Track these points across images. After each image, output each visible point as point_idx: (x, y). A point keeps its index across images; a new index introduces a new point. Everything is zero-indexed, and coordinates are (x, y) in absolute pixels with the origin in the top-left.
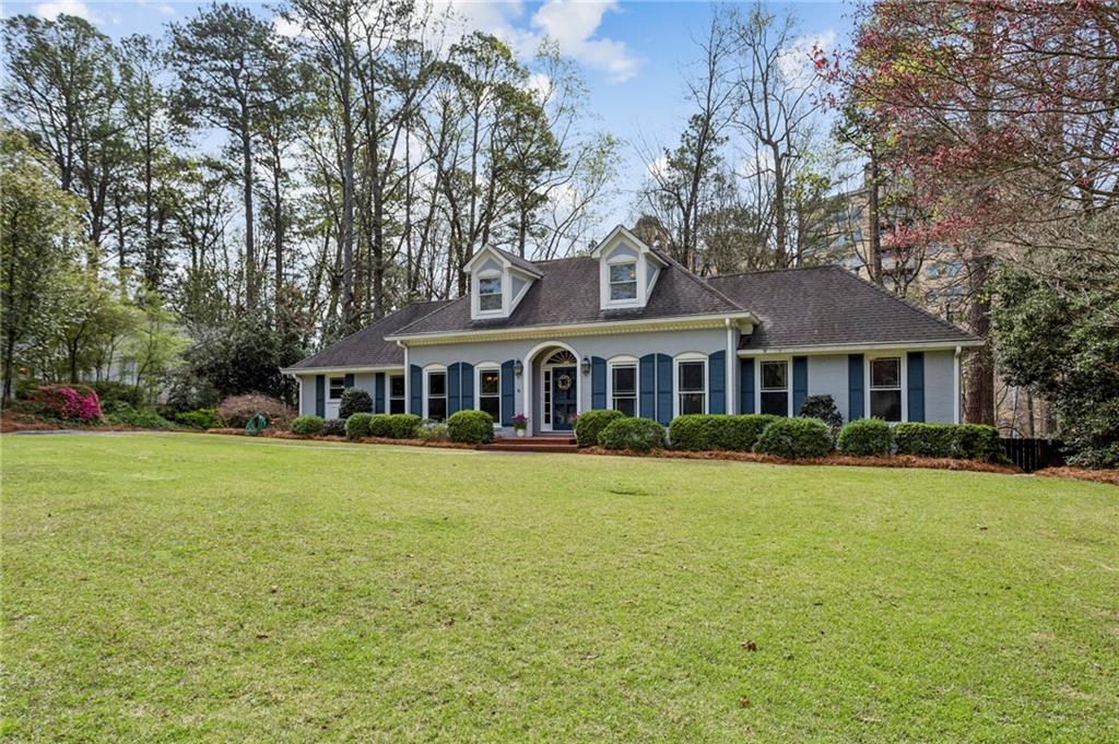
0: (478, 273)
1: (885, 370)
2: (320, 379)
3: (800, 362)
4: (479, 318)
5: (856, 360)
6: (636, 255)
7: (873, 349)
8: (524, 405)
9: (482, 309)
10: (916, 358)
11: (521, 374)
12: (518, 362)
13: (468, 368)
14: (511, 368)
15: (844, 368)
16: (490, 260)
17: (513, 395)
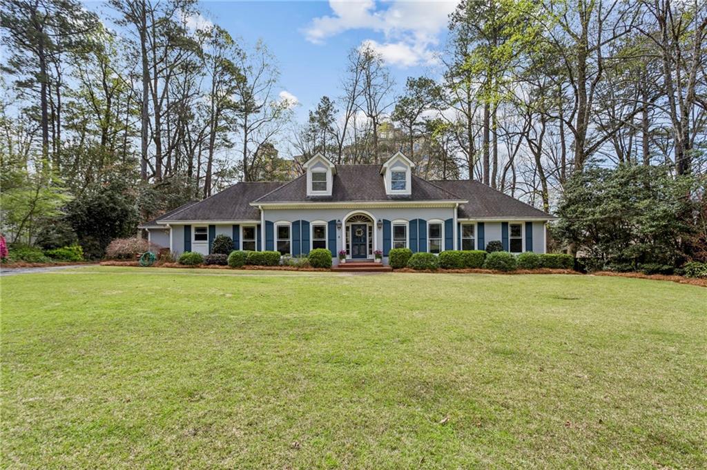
0: (311, 169)
1: (516, 229)
2: (188, 228)
3: (481, 225)
4: (312, 195)
5: (505, 224)
6: (406, 167)
7: (511, 220)
8: (341, 245)
9: (313, 190)
10: (529, 224)
11: (340, 228)
12: (339, 221)
13: (306, 224)
14: (333, 225)
15: (500, 228)
16: (319, 162)
17: (335, 240)
